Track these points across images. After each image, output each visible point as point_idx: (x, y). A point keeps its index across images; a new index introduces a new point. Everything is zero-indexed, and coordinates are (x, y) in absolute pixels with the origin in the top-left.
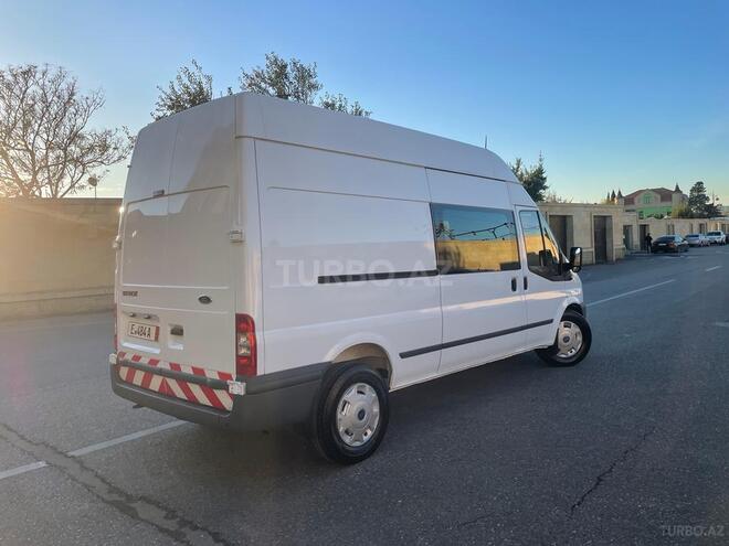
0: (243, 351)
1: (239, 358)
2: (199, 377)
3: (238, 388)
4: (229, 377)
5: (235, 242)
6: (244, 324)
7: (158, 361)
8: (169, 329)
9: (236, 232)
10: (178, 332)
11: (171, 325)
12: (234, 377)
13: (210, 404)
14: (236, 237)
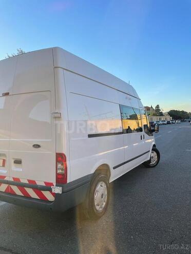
0: (59, 171)
1: (57, 174)
2: (32, 184)
3: (58, 190)
4: (52, 184)
5: (55, 118)
6: (61, 158)
7: (5, 177)
8: (13, 161)
9: (57, 113)
10: (18, 162)
11: (13, 159)
12: (55, 184)
13: (39, 198)
14: (56, 115)
